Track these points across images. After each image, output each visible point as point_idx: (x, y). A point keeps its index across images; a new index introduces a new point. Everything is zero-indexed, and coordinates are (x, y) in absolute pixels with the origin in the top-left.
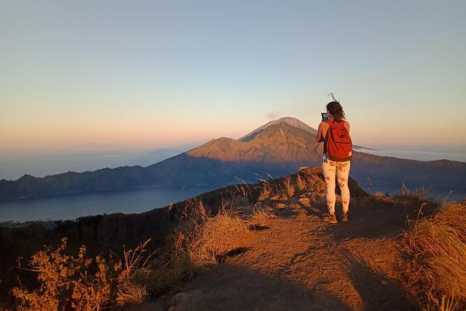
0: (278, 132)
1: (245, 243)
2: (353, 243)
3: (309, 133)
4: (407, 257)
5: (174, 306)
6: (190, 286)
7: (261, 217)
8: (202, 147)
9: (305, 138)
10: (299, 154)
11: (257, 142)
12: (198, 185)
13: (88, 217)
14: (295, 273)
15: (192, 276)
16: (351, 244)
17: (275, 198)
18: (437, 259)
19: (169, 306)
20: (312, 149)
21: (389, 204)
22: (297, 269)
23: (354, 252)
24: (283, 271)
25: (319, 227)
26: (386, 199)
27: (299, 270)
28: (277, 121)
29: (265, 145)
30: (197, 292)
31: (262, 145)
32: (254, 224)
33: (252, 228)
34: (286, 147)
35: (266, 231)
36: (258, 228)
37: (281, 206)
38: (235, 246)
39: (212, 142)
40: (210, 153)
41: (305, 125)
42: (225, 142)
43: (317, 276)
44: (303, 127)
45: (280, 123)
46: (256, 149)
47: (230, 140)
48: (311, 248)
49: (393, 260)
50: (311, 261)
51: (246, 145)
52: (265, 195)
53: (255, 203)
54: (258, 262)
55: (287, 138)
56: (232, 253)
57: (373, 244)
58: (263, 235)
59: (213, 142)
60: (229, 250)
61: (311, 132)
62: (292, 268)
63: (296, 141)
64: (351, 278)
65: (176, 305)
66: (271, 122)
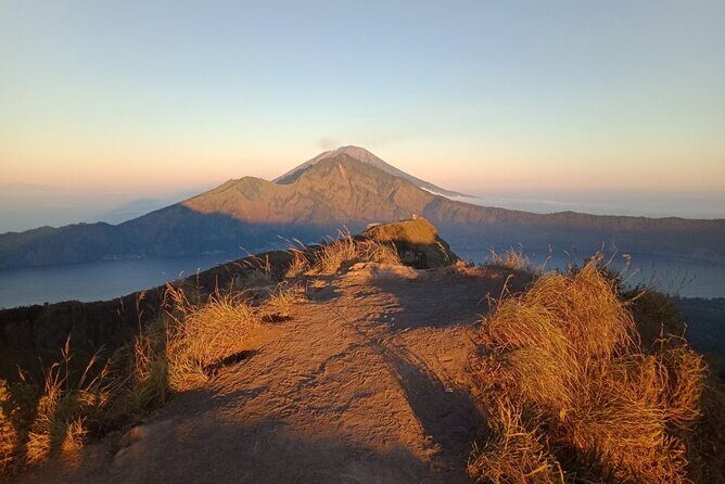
0: (335, 168)
1: (254, 343)
2: (413, 336)
3: (383, 171)
4: (482, 352)
5: (127, 447)
6: (158, 414)
7: (282, 303)
8: (213, 191)
9: (377, 180)
10: (367, 204)
11: (302, 185)
12: (208, 253)
13: (15, 310)
14: (324, 384)
15: (162, 399)
16: (410, 337)
17: (311, 273)
18: (521, 353)
19: (118, 449)
20: (386, 195)
21: (472, 278)
22: (327, 378)
23: (413, 349)
24: (305, 382)
25: (369, 314)
26: (468, 271)
27: (329, 379)
28: (334, 152)
29: (316, 189)
30: (167, 422)
31: (311, 189)
32: (270, 313)
33: (265, 320)
34: (348, 193)
35: (288, 323)
36: (277, 319)
37: (319, 284)
38: (237, 349)
39: (228, 185)
40: (226, 202)
41: (377, 159)
42: (250, 185)
43: (354, 386)
44: (373, 162)
45: (340, 155)
46: (301, 196)
47: (260, 181)
48: (352, 347)
49: (464, 359)
50: (349, 365)
51: (287, 190)
52: (298, 266)
53: (281, 281)
54: (269, 371)
55: (350, 180)
56: (231, 360)
57: (442, 335)
58: (281, 330)
59: (232, 184)
60: (227, 355)
61: (386, 171)
62: (319, 377)
63: (363, 185)
64: (403, 387)
65: (129, 445)
66: (325, 153)
